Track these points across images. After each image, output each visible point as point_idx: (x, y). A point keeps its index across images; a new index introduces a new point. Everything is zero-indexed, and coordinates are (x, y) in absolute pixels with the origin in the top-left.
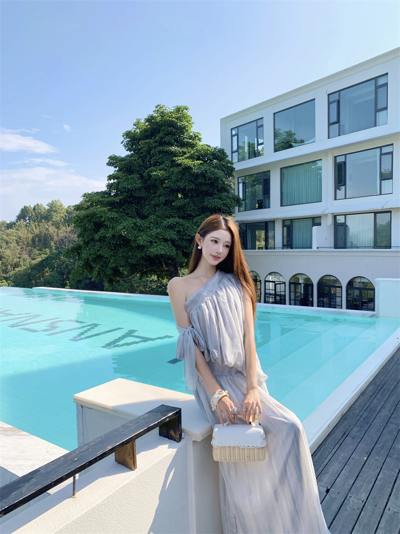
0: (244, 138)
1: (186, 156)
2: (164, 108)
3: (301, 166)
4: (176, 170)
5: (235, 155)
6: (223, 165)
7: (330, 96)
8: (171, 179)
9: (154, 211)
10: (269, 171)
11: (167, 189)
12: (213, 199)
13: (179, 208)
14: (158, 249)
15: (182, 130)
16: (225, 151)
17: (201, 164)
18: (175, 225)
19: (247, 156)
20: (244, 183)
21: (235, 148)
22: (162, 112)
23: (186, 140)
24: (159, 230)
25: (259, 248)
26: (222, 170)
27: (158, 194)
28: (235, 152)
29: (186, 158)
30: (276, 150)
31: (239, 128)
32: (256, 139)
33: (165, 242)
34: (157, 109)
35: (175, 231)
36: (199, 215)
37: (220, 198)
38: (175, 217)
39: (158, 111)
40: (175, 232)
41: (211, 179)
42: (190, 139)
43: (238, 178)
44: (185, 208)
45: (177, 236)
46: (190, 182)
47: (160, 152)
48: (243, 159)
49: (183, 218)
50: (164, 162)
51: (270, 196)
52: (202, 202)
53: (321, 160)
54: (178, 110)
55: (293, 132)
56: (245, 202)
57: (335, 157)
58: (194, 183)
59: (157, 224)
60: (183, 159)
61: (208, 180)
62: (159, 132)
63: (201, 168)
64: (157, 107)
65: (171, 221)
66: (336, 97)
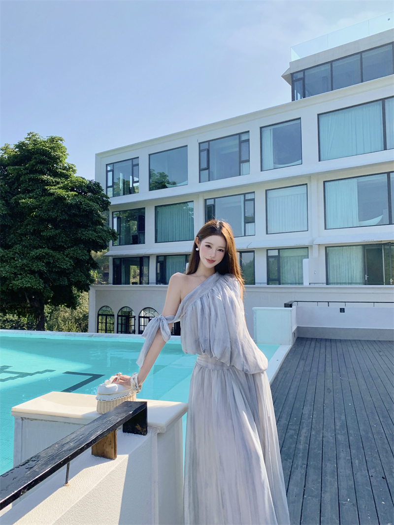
0: (120, 175)
1: (59, 186)
2: (37, 137)
3: (174, 206)
4: (48, 199)
5: (110, 190)
6: (99, 198)
7: (201, 145)
8: (42, 207)
9: (20, 241)
10: (144, 208)
11: (36, 218)
12: (88, 231)
13: (50, 239)
14: (23, 282)
15: (56, 160)
16: (100, 185)
17: (75, 195)
18: (45, 256)
19: (122, 192)
20: (118, 218)
21: (110, 184)
22: (35, 140)
23: (60, 170)
24: (25, 261)
25: (133, 283)
26: (98, 204)
27: (26, 222)
28: (110, 187)
29: (60, 188)
30: (151, 189)
31: (115, 164)
32: (131, 177)
33: (32, 274)
34: (29, 136)
35: (43, 262)
36: (72, 247)
37: (95, 231)
38: (45, 248)
39: (30, 138)
40: (44, 264)
41: (86, 211)
42: (64, 170)
43: (113, 212)
44: (56, 239)
45: (46, 268)
46: (63, 213)
47: (30, 180)
48: (118, 195)
49: (53, 249)
50: (34, 190)
51: (144, 232)
52: (75, 234)
53: (193, 201)
54: (52, 140)
55: (166, 173)
56: (120, 237)
57: (206, 200)
58: (67, 214)
59: (23, 255)
60: (55, 189)
61: (83, 211)
62: (30, 159)
63: (75, 199)
64: (29, 135)
65: (39, 251)
66: (205, 146)
